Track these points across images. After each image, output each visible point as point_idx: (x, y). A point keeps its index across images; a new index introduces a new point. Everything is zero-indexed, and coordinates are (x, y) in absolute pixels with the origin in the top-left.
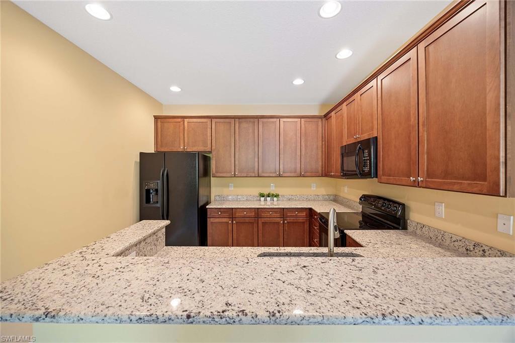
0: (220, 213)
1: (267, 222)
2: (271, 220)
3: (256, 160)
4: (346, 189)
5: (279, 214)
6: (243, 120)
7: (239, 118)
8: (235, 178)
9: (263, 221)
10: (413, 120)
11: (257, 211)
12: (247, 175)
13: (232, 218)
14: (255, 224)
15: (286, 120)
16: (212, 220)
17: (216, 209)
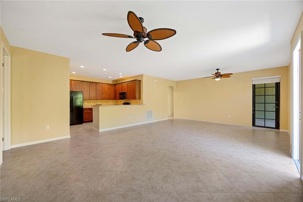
3: (96, 95)
8: (90, 100)
13: (91, 110)
15: (104, 84)
16: (85, 111)
17: (86, 108)
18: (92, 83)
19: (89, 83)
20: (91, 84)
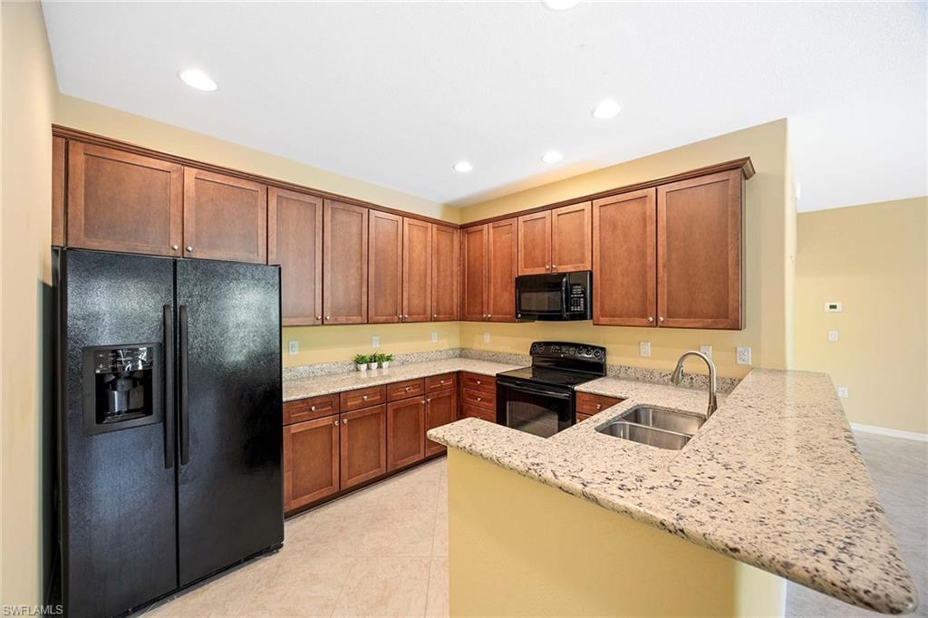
0: (313, 408)
1: (400, 408)
2: (409, 402)
3: (365, 289)
4: (487, 338)
5: (418, 389)
6: (341, 206)
7: (333, 200)
8: (323, 327)
9: (396, 407)
10: (650, 260)
11: (385, 390)
12: (347, 320)
13: (340, 413)
14: (382, 417)
15: (412, 221)
16: (295, 428)
17: (303, 400)
18: (336, 205)
19: (319, 202)
20: (333, 210)
